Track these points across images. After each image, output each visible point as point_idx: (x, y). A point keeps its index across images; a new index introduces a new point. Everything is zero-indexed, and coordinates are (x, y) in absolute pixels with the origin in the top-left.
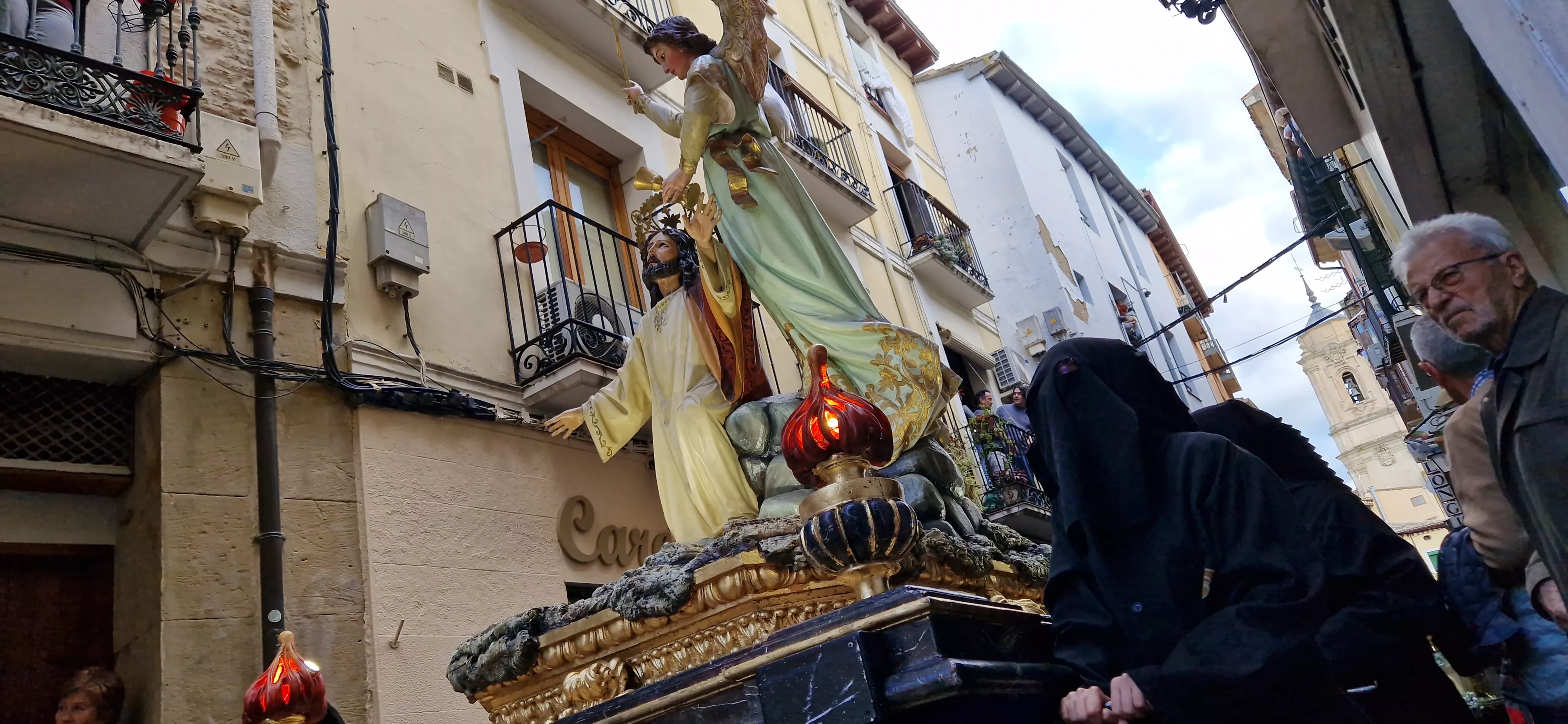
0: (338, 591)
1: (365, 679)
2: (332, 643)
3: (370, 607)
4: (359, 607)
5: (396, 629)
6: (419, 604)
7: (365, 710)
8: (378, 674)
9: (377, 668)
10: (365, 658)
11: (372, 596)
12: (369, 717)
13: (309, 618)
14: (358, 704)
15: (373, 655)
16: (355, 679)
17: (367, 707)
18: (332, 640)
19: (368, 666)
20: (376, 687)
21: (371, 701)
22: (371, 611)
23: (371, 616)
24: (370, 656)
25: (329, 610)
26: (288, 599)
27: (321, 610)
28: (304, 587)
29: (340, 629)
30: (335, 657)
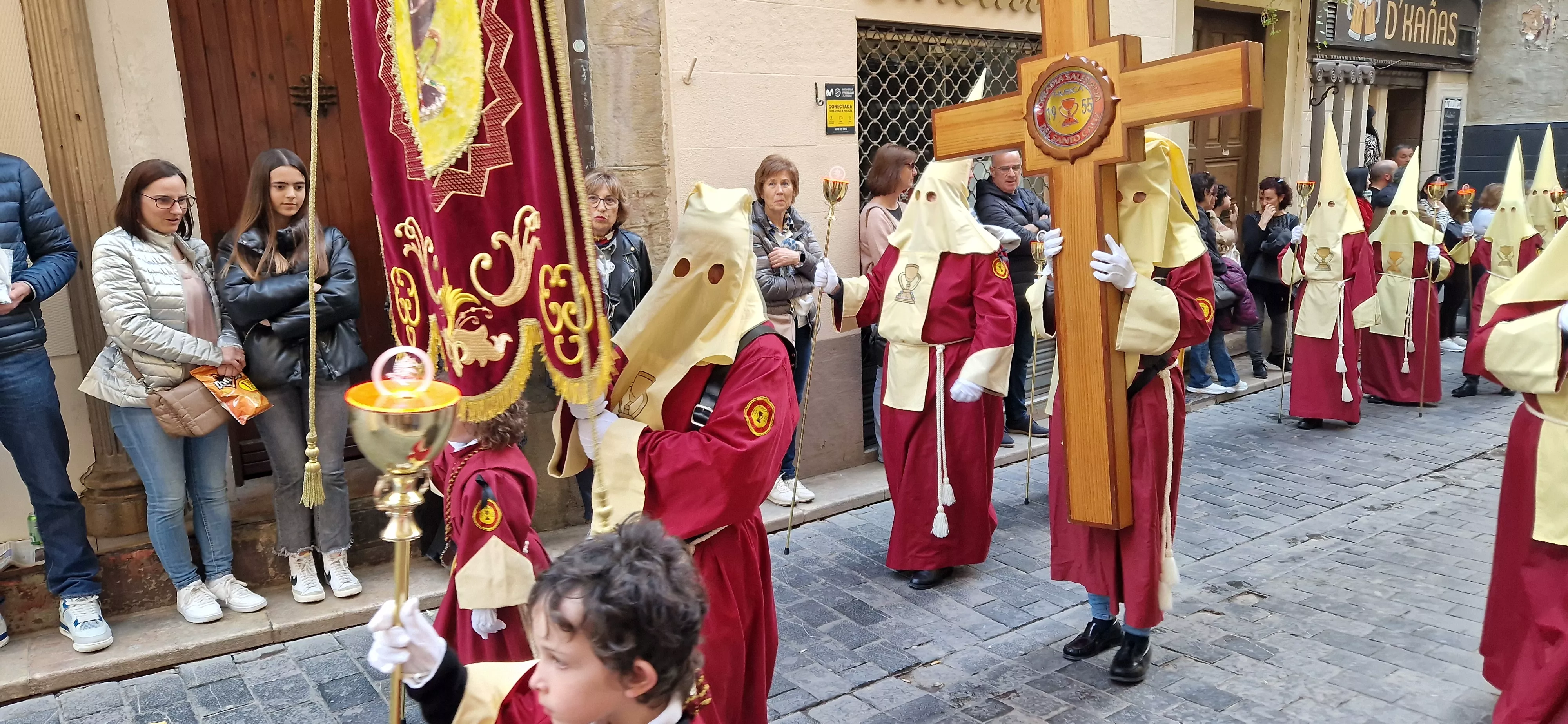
0: (636, 20)
1: (661, 112)
2: (632, 74)
3: (666, 40)
4: (655, 39)
5: (690, 65)
6: (711, 38)
8: (673, 110)
9: (672, 104)
10: (661, 91)
11: (668, 29)
12: (665, 148)
13: (610, 47)
14: (655, 135)
15: (668, 89)
16: (652, 111)
17: (663, 139)
18: (631, 71)
19: (664, 100)
20: (671, 122)
21: (667, 134)
22: (667, 44)
23: (667, 51)
24: (665, 90)
25: (628, 40)
26: (590, 27)
27: (621, 40)
28: (605, 15)
29: (638, 61)
30: (634, 89)
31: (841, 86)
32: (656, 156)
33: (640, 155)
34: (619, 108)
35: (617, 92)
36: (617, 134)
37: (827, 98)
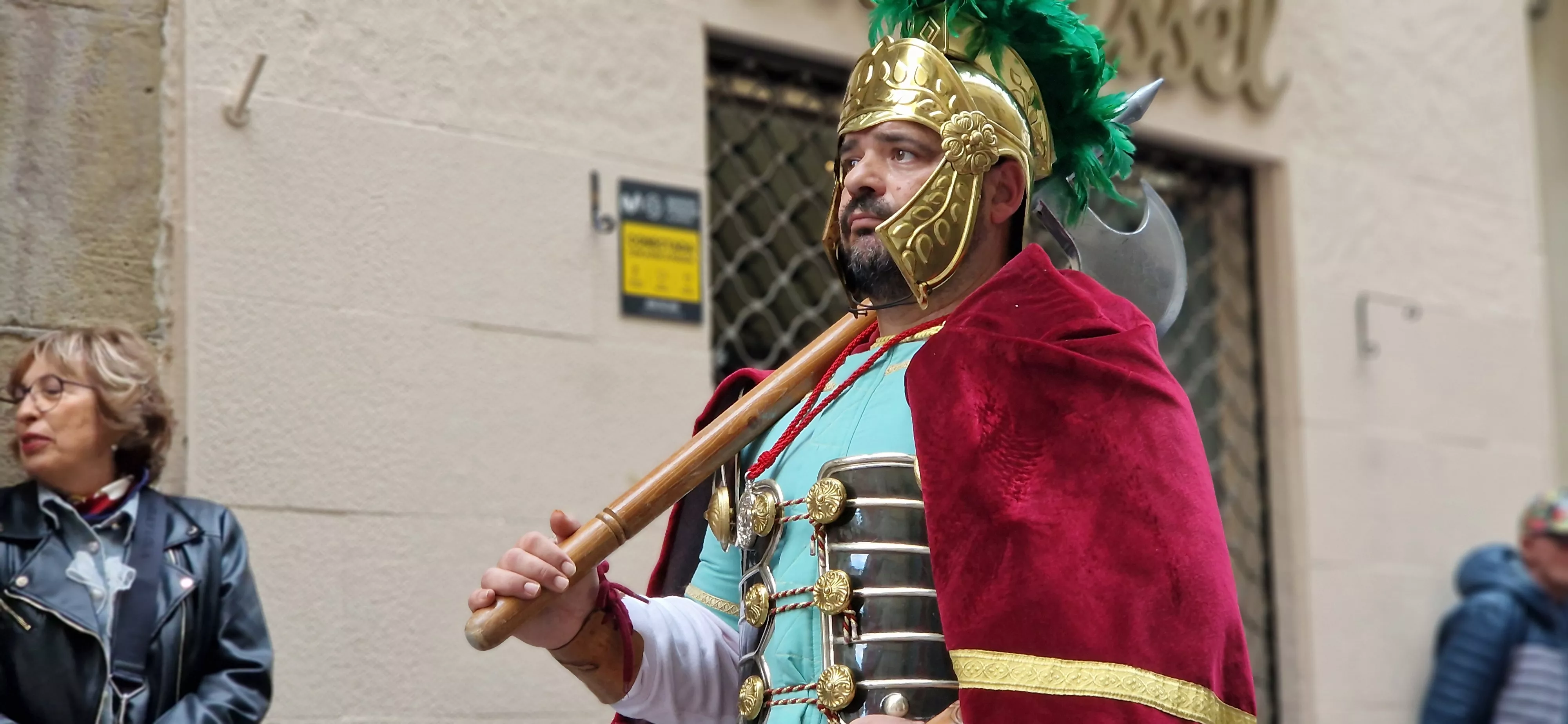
1: (156, 190)
2: (80, 82)
3: (181, 6)
5: (245, 75)
6: (309, 18)
7: (151, 270)
8: (191, 186)
9: (189, 172)
10: (159, 136)
12: (162, 290)
14: (135, 252)
15: (180, 132)
16: (131, 187)
17: (158, 262)
18: (77, 75)
19: (167, 160)
20: (183, 217)
21: (169, 251)
22: (183, 14)
23: (182, 33)
24: (171, 134)
29: (102, 51)
30: (82, 121)
31: (664, 192)
32: (133, 310)
33: (86, 301)
34: (33, 168)
35: (32, 124)
36: (24, 235)
37: (626, 217)
